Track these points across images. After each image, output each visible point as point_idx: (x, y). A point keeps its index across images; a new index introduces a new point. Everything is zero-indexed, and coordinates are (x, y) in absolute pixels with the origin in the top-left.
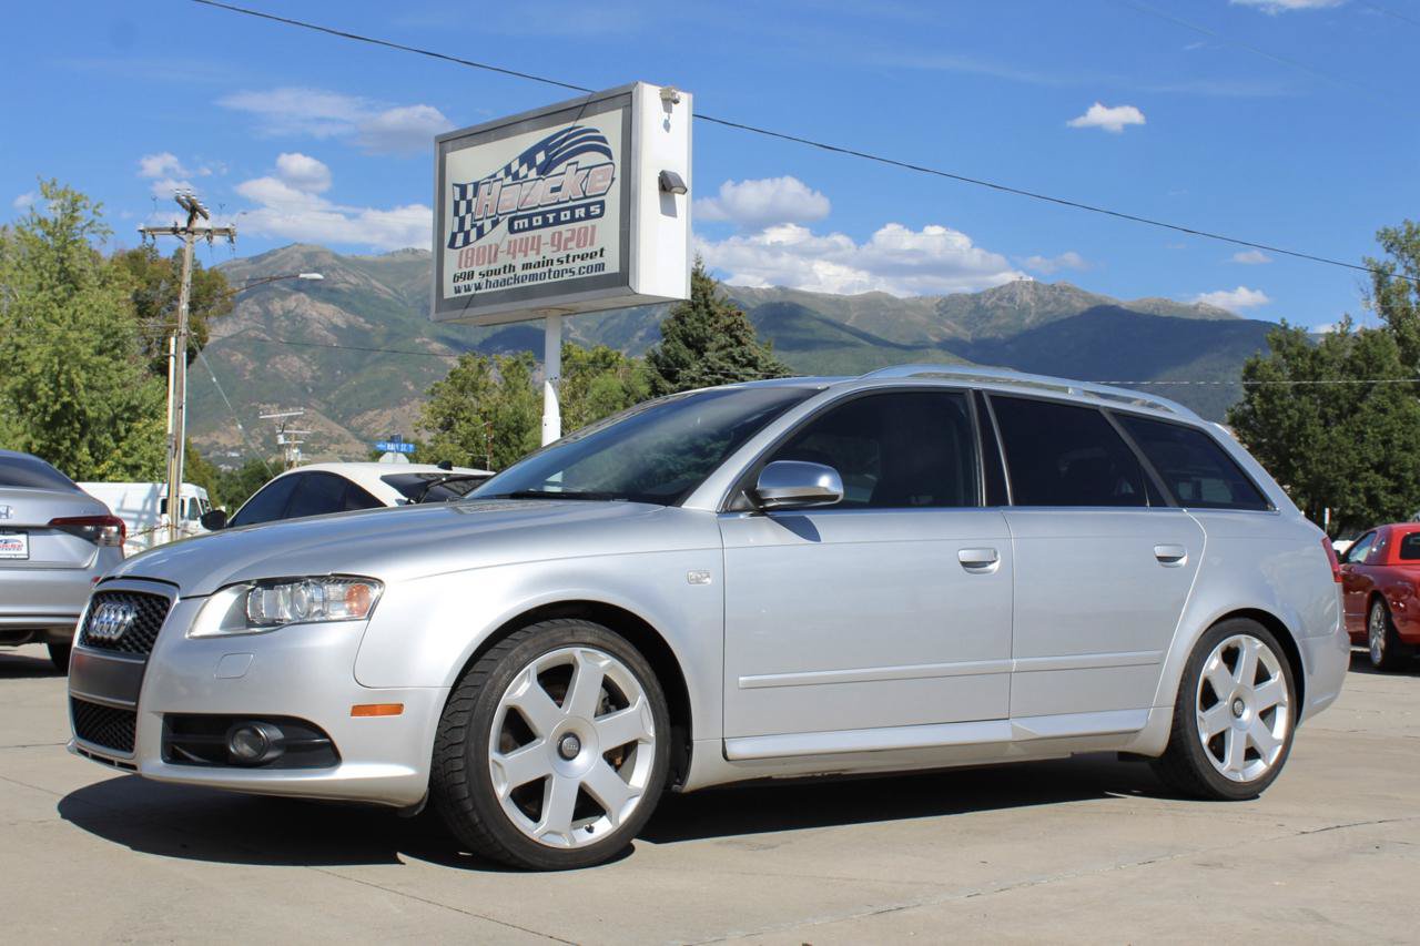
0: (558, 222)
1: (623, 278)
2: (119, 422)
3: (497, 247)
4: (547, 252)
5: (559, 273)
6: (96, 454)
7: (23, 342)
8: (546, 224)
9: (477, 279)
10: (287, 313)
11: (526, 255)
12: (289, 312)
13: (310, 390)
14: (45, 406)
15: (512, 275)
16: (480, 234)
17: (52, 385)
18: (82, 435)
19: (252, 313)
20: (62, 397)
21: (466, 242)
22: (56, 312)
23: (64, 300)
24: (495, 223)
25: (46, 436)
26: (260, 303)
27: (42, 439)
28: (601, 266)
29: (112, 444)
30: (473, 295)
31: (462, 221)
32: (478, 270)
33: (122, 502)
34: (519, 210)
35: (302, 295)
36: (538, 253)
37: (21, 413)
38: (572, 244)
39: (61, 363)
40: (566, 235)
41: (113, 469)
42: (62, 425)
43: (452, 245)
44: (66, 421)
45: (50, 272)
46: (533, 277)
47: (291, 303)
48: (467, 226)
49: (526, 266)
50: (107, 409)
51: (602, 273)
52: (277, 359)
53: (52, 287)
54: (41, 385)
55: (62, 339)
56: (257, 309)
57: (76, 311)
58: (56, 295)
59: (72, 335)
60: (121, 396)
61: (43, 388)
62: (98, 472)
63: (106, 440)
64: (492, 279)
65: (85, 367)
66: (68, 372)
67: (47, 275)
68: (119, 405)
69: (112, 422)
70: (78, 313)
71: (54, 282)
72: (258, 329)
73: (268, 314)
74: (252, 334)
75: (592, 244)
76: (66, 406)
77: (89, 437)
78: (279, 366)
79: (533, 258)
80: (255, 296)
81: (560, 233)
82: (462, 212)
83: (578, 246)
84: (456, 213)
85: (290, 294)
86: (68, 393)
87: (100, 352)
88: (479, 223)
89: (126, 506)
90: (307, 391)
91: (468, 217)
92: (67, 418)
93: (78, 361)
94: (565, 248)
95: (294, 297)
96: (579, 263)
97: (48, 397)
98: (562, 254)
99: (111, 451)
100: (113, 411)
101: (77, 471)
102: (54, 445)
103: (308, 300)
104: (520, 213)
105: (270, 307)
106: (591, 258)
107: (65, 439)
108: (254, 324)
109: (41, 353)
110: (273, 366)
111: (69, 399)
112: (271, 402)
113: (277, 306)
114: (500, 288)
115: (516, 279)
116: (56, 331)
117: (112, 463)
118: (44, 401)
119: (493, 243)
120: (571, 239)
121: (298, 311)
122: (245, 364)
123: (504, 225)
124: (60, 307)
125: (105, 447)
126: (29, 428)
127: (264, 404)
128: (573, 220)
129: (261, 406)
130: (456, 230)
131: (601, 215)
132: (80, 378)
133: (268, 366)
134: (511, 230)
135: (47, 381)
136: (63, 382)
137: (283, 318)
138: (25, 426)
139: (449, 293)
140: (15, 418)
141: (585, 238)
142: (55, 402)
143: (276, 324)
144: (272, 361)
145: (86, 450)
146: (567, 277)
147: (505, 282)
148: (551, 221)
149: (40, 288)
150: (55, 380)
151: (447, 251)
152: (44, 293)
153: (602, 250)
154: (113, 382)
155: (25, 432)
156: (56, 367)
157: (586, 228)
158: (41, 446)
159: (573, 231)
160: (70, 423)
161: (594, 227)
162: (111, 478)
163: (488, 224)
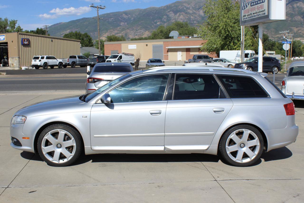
0: (258, 4)
1: (268, 16)
2: (239, 37)
3: (249, 9)
4: (257, 11)
5: (258, 15)
6: (234, 44)
7: (219, 22)
8: (256, 4)
9: (246, 17)
10: (297, 7)
11: (253, 11)
12: (298, 6)
13: (303, 23)
14: (223, 35)
15: (251, 16)
16: (247, 7)
17: (224, 31)
18: (231, 41)
19: (290, 7)
20: (226, 33)
21: (245, 9)
22: (225, 16)
23: (227, 13)
24: (249, 4)
25: (224, 41)
26: (291, 5)
27: (223, 42)
28: (265, 14)
29: (237, 42)
30: (246, 20)
31: (244, 3)
32: (247, 14)
33: (238, 53)
34: (252, 1)
35: (301, 2)
36: (255, 11)
37: (220, 36)
38: (260, 9)
39: (226, 26)
40: (259, 6)
41: (237, 47)
42: (227, 39)
43: (243, 9)
44: (228, 38)
45: (224, 8)
46: (255, 16)
47: (298, 5)
48: (245, 5)
49: (254, 14)
50: (236, 35)
51: (265, 15)
52: (295, 17)
53: (225, 11)
54: (222, 31)
55: (226, 22)
56: (291, 6)
57: (228, 15)
58: (225, 12)
59: (228, 20)
60: (239, 32)
61: (223, 32)
62: (235, 48)
63: (236, 41)
64: (249, 16)
65: (231, 27)
66: (227, 28)
67: (223, 8)
68: (239, 34)
69: (237, 38)
70: (229, 16)
71: (225, 10)
72: (290, 11)
73: (293, 8)
74: (290, 12)
75: (263, 8)
76: (228, 35)
77: (233, 41)
78: (296, 19)
79: (254, 12)
80: (290, 4)
81: (258, 6)
82: (244, 2)
83: (261, 9)
84: (243, 2)
85: (298, 2)
86: (228, 32)
87: (235, 23)
88: (246, 4)
89: (239, 54)
90: (302, 24)
91: (245, 3)
92: (228, 37)
93: (230, 25)
94: (259, 10)
95: (299, 3)
96: (261, 13)
97: (224, 33)
98: (258, 11)
99: (237, 43)
100: (237, 35)
101: (230, 48)
102: (226, 43)
103: (302, 3)
104: (252, 2)
105: (294, 6)
106: (263, 12)
107: (228, 41)
108: (290, 10)
109: (222, 25)
110: (294, 19)
111: (228, 33)
112: (294, 27)
113: (295, 6)
114: (250, 19)
115: (252, 17)
116: (224, 20)
117: (237, 46)
118: (223, 34)
119: (248, 8)
120: (260, 7)
121: (300, 6)
122: (288, 19)
123: (250, 5)
124: (226, 14)
125: (236, 43)
126: (221, 40)
127: (293, 27)
128: (260, 3)
129: (292, 28)
130: (243, 6)
131: (264, 2)
132: (230, 29)
133: (293, 19)
134: (251, 6)
135: (223, 30)
136: (226, 30)
137: (296, 8)
138: (220, 39)
139: (243, 20)
140: (219, 38)
141: (262, 7)
142: (225, 34)
143: (295, 9)
144: (294, 18)
145: (232, 43)
146: (260, 16)
147: (250, 17)
148: (257, 3)
149: (222, 11)
150: (225, 30)
151: (242, 10)
152: (223, 12)
153: (265, 10)
154: (237, 29)
155: (220, 40)
156: (225, 27)
157: (262, 5)
158: (223, 43)
159: (260, 5)
160: (229, 38)
161: (263, 4)
162: (237, 49)
163: (247, 4)
